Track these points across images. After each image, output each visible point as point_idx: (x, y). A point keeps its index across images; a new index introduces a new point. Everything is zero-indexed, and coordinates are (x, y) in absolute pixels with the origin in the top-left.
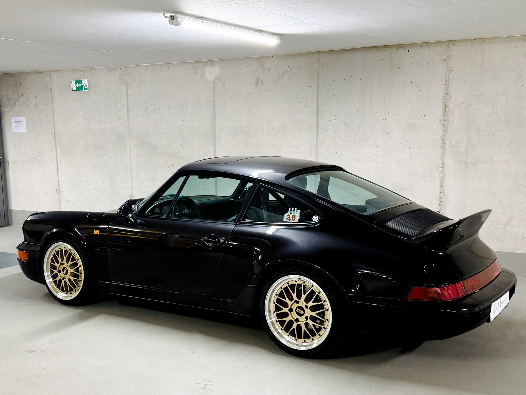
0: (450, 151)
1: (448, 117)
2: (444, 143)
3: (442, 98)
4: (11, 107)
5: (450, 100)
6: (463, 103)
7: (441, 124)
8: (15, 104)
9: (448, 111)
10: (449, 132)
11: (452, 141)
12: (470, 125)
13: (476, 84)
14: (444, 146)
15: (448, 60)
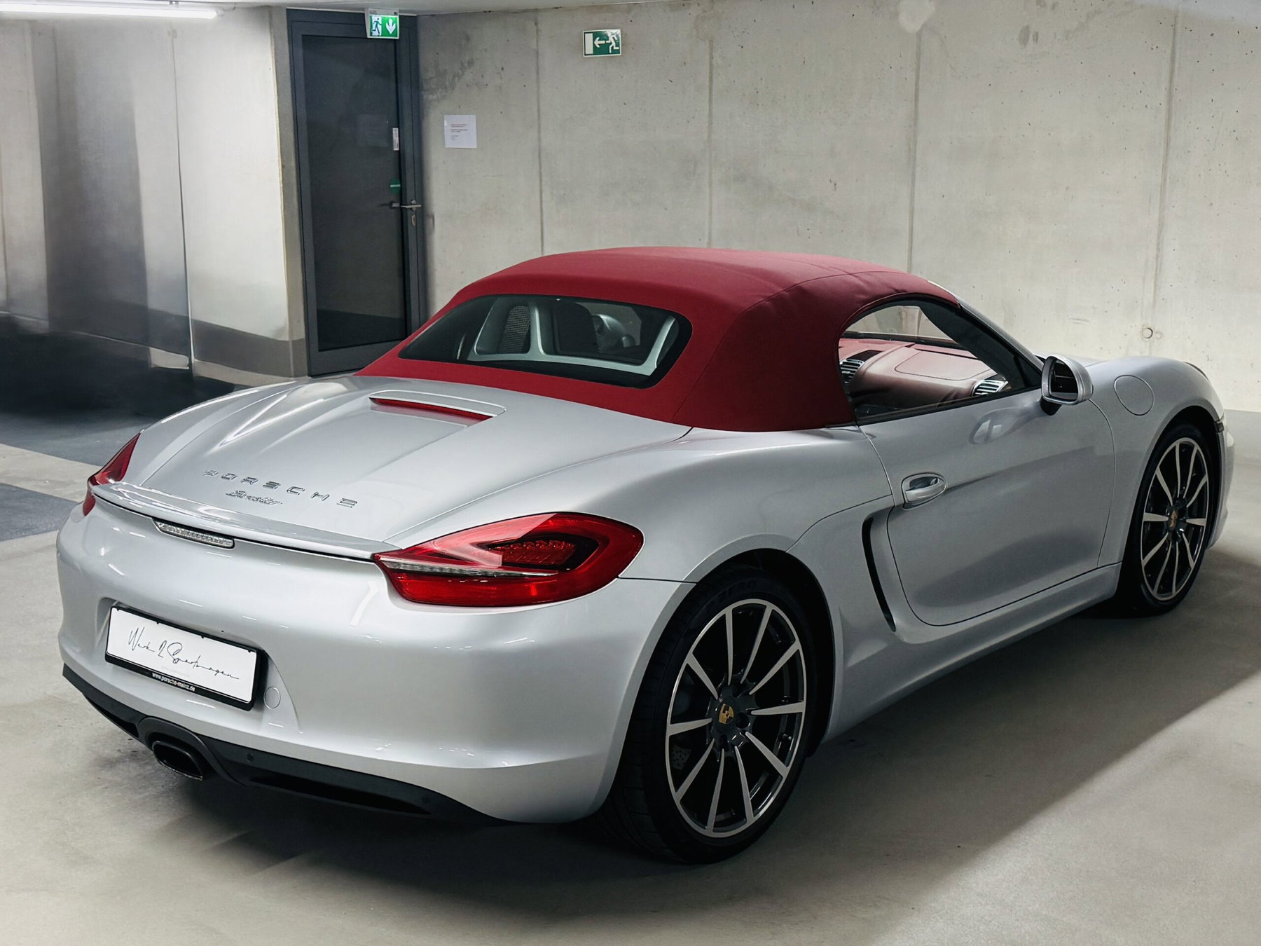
4: (444, 90)
8: (453, 87)
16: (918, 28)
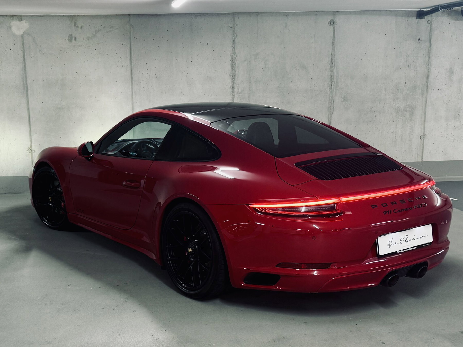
0: (238, 97)
1: (235, 71)
2: (233, 91)
3: (231, 57)
5: (236, 58)
6: (246, 61)
7: (230, 76)
9: (235, 66)
10: (236, 82)
11: (239, 89)
12: (251, 77)
13: (254, 47)
14: (233, 93)
15: (234, 28)
16: (22, 33)
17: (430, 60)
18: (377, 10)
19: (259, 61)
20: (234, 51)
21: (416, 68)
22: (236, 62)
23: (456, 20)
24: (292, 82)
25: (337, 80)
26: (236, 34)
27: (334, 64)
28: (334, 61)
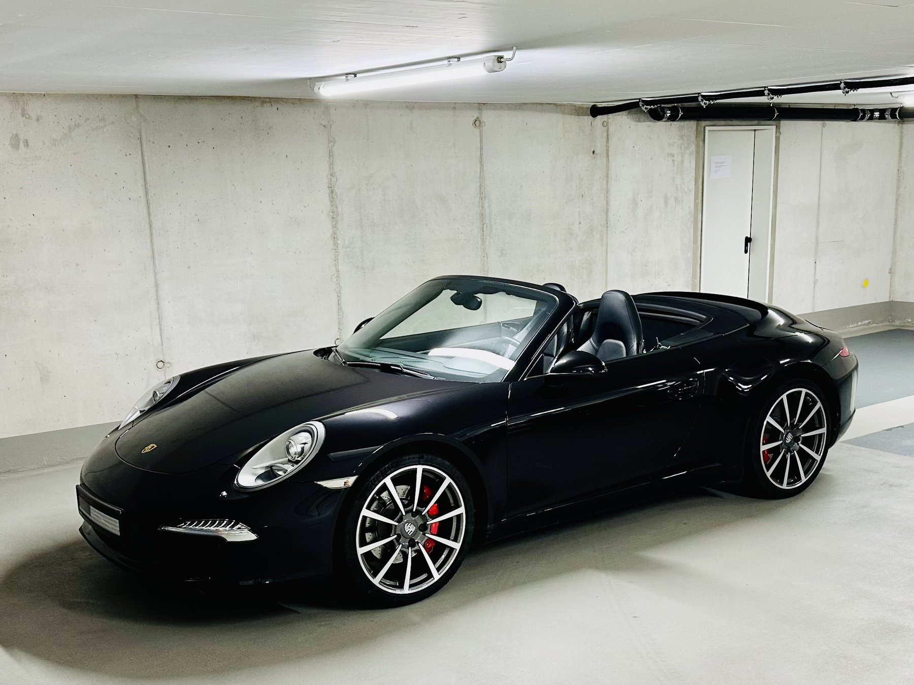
17: (609, 186)
18: (537, 104)
19: (374, 188)
20: (332, 170)
21: (592, 199)
22: (337, 191)
23: (636, 121)
24: (426, 225)
25: (490, 221)
26: (334, 138)
27: (485, 195)
28: (484, 189)
